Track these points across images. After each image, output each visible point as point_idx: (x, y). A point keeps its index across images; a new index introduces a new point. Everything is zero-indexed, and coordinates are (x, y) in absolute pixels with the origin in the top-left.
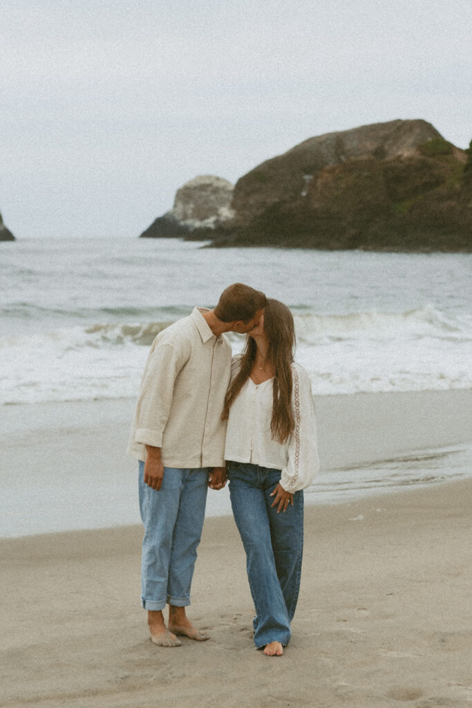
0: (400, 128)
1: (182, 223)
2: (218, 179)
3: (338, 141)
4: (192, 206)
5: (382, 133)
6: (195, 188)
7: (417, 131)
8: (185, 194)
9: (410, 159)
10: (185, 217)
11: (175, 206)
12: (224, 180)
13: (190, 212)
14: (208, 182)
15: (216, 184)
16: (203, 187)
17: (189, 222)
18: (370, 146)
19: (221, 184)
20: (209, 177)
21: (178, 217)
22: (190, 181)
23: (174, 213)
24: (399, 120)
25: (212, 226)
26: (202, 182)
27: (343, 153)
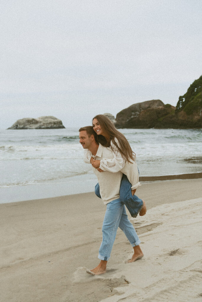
0: (154, 102)
3: (140, 105)
5: (149, 103)
7: (158, 102)
9: (162, 108)
15: (109, 115)
18: (147, 106)
24: (154, 100)
27: (141, 107)
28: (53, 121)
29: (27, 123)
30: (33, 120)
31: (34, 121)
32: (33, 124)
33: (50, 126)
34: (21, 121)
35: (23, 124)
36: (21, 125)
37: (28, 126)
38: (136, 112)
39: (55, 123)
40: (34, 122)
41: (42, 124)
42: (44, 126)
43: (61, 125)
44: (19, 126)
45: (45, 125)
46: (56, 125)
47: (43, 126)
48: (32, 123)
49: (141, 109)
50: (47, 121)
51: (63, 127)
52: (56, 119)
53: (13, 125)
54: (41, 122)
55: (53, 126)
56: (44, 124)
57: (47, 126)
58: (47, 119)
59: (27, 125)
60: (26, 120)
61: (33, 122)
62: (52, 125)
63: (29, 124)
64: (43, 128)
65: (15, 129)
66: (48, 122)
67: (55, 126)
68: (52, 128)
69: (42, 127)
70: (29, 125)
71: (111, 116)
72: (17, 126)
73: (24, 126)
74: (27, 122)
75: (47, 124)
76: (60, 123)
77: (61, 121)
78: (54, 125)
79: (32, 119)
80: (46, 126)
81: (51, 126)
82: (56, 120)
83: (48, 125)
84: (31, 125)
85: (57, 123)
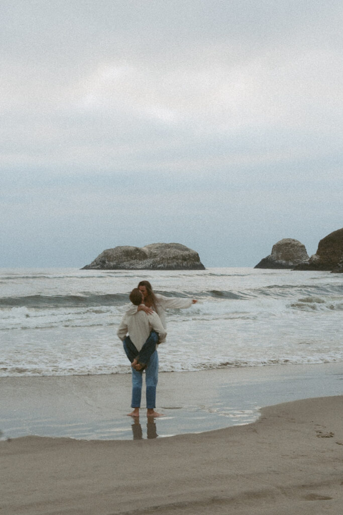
1: (276, 262)
2: (294, 240)
4: (281, 253)
6: (283, 245)
8: (278, 248)
10: (278, 258)
11: (272, 254)
12: (297, 241)
13: (280, 256)
14: (289, 242)
15: (293, 243)
16: (287, 244)
17: (280, 261)
19: (296, 243)
20: (289, 239)
21: (274, 258)
22: (280, 242)
23: (272, 257)
26: (285, 242)
28: (181, 253)
29: (124, 258)
30: (137, 250)
31: (138, 254)
32: (136, 258)
33: (174, 264)
34: (111, 253)
35: (115, 260)
36: (112, 261)
37: (126, 264)
39: (184, 259)
40: (140, 255)
41: (158, 259)
42: (162, 263)
43: (197, 263)
44: (107, 262)
45: (164, 261)
46: (187, 263)
47: (159, 264)
48: (134, 257)
50: (169, 253)
51: (202, 267)
52: (187, 249)
53: (95, 261)
54: (155, 256)
55: (181, 265)
56: (163, 259)
57: (168, 263)
58: (168, 250)
59: (123, 262)
60: (123, 251)
61: (136, 255)
62: (180, 261)
63: (129, 258)
64: (160, 269)
65: (98, 269)
66: (172, 256)
67: (185, 264)
68: (177, 268)
69: (159, 266)
70: (128, 261)
71: (297, 245)
72: (104, 262)
73: (118, 264)
74: (125, 255)
75: (168, 259)
76: (196, 257)
77: (198, 254)
78: (182, 263)
79: (134, 249)
80: (166, 265)
81: (177, 263)
82: (187, 253)
83: (169, 261)
84: (132, 261)
85: (188, 259)
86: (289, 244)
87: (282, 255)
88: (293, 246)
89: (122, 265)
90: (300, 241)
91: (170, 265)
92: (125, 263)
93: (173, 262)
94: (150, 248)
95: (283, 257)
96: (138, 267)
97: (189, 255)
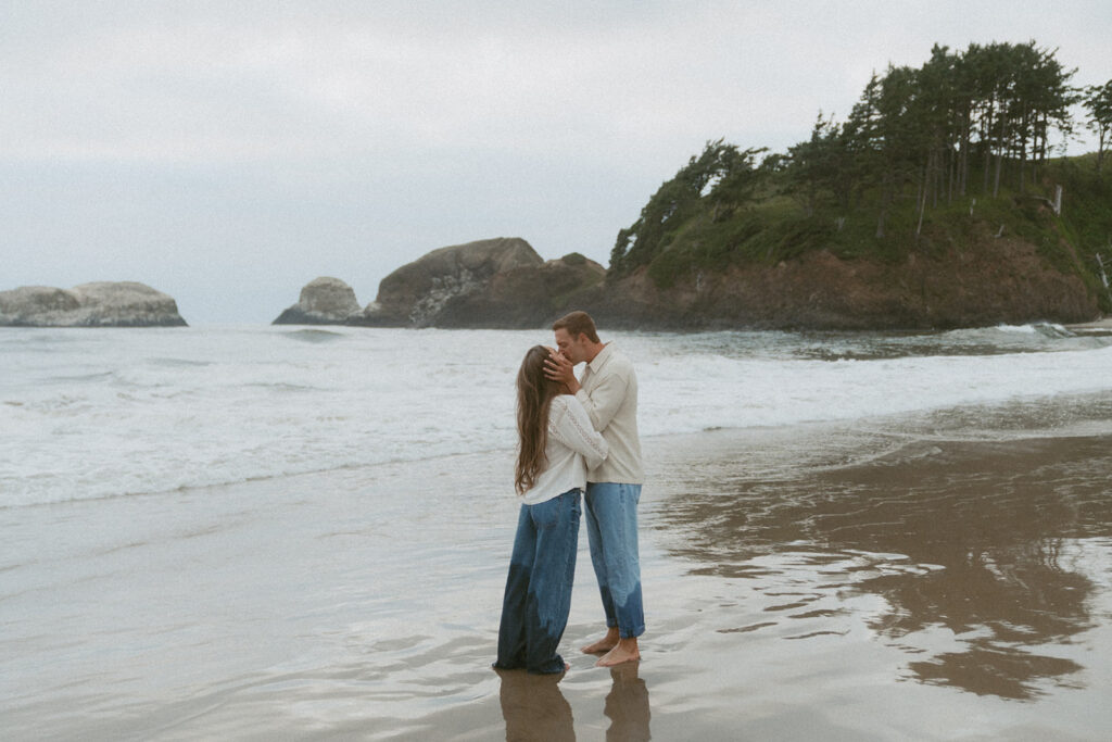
0: (502, 245)
1: (308, 314)
2: (336, 280)
3: (457, 253)
4: (315, 300)
5: (490, 247)
6: (318, 287)
7: (517, 246)
8: (310, 291)
10: (310, 309)
11: (301, 300)
12: (340, 281)
13: (313, 305)
14: (328, 282)
15: (334, 284)
16: (325, 286)
17: (313, 313)
18: (481, 257)
19: (339, 284)
20: (328, 278)
21: (304, 309)
22: (313, 281)
23: (300, 306)
24: (501, 239)
25: (363, 315)
26: (322, 282)
28: (143, 298)
29: (35, 306)
30: (60, 293)
31: (61, 299)
32: (57, 307)
33: (131, 317)
34: (9, 298)
35: (17, 310)
36: (11, 312)
37: (39, 318)
38: (446, 277)
39: (150, 309)
40: (64, 302)
41: (102, 309)
42: (109, 315)
43: (173, 316)
45: (111, 313)
46: (156, 316)
47: (103, 317)
48: (53, 304)
49: (461, 265)
50: (122, 298)
51: (181, 323)
52: (154, 292)
54: (95, 303)
55: (144, 319)
56: (110, 309)
57: (120, 315)
58: (118, 293)
59: (33, 313)
60: (33, 295)
61: (58, 302)
62: (142, 312)
63: (44, 308)
64: (106, 325)
66: (126, 303)
67: (151, 317)
68: (138, 323)
69: (103, 321)
70: (43, 312)
71: (340, 288)
73: (21, 317)
74: (36, 303)
75: (119, 309)
76: (171, 306)
77: (174, 302)
78: (146, 316)
79: (53, 291)
80: (117, 319)
81: (137, 316)
82: (153, 298)
83: (123, 313)
84: (53, 313)
85: (157, 309)
86: (329, 285)
87: (317, 303)
88: (334, 289)
89: (30, 319)
90: (344, 280)
91: (124, 319)
92: (36, 316)
93: (129, 314)
94: (83, 289)
95: (319, 307)
96: (62, 322)
97: (159, 303)
